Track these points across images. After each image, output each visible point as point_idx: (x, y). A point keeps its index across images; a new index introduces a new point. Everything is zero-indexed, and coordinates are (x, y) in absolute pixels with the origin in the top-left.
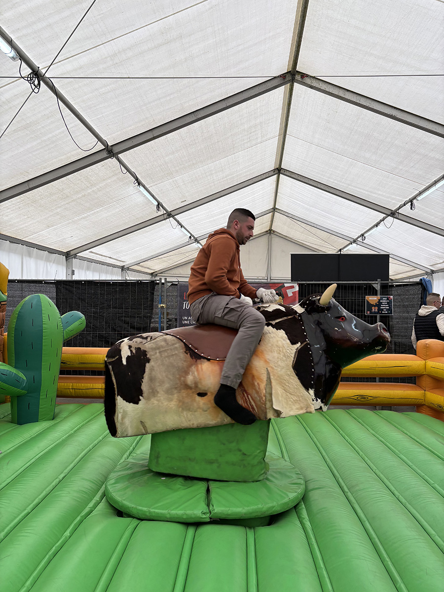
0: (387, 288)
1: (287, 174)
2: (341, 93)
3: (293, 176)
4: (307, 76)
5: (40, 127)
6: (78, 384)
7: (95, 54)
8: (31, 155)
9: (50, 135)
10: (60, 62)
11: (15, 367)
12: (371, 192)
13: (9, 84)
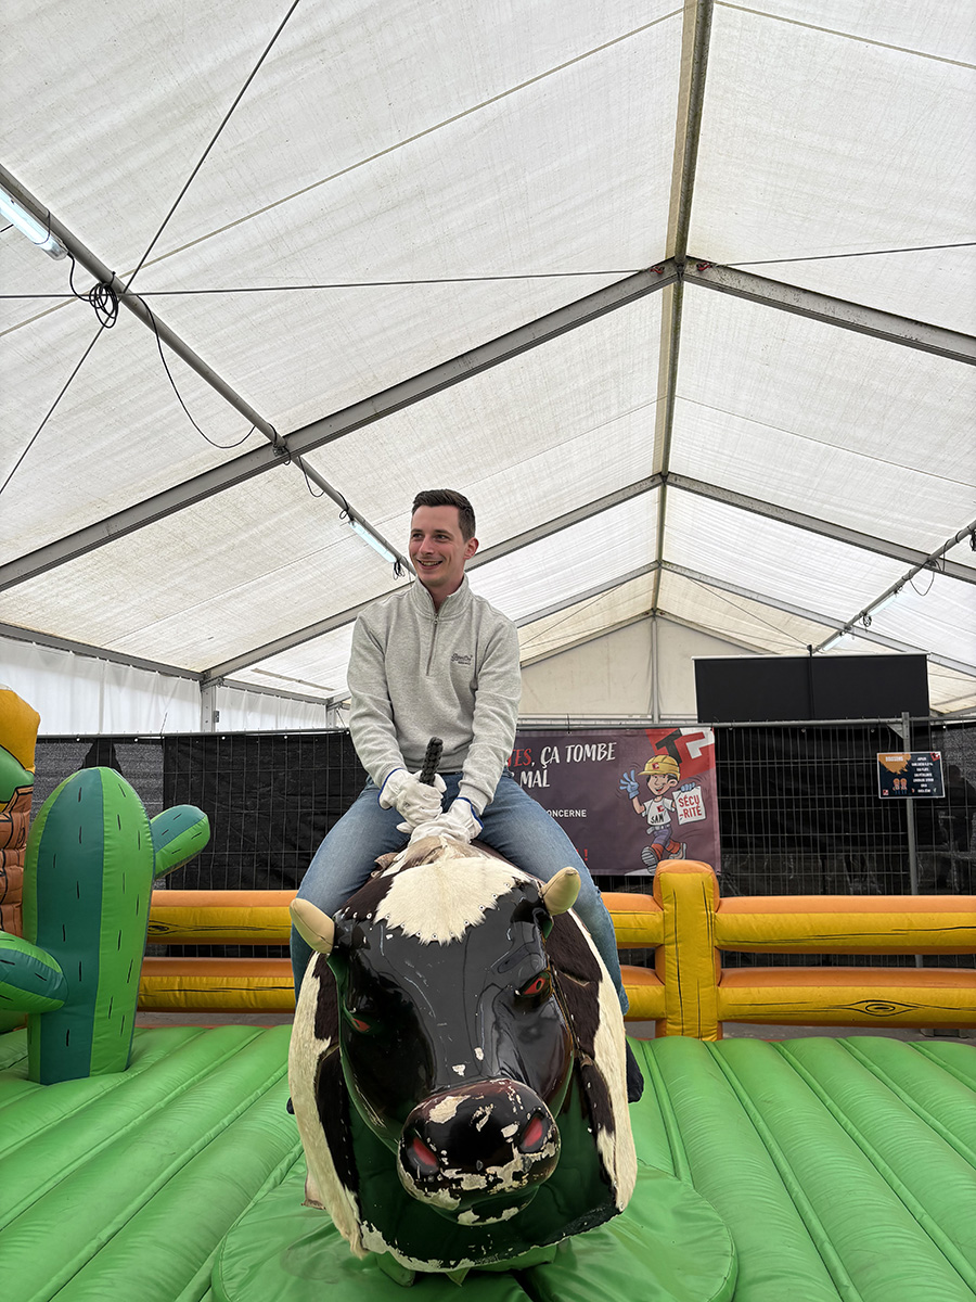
0: (926, 733)
1: (683, 483)
2: (790, 298)
3: (695, 488)
4: (711, 265)
5: (126, 400)
6: (193, 978)
7: (235, 240)
8: (109, 462)
9: (149, 419)
10: (159, 259)
11: (39, 944)
12: (876, 516)
13: (52, 310)
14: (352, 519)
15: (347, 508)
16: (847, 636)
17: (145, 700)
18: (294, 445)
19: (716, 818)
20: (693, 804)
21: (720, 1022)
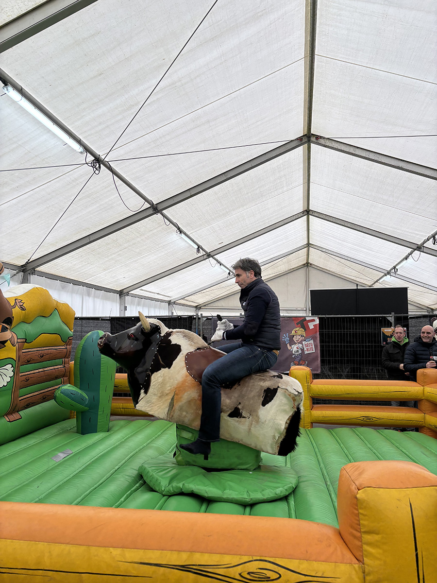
1: (316, 214)
2: (352, 150)
4: (321, 137)
5: (100, 195)
6: (127, 404)
7: (142, 141)
10: (116, 149)
11: (81, 389)
14: (181, 233)
15: (179, 229)
16: (388, 276)
17: (98, 302)
18: (160, 207)
19: (319, 352)
20: (311, 347)
21: (312, 423)
